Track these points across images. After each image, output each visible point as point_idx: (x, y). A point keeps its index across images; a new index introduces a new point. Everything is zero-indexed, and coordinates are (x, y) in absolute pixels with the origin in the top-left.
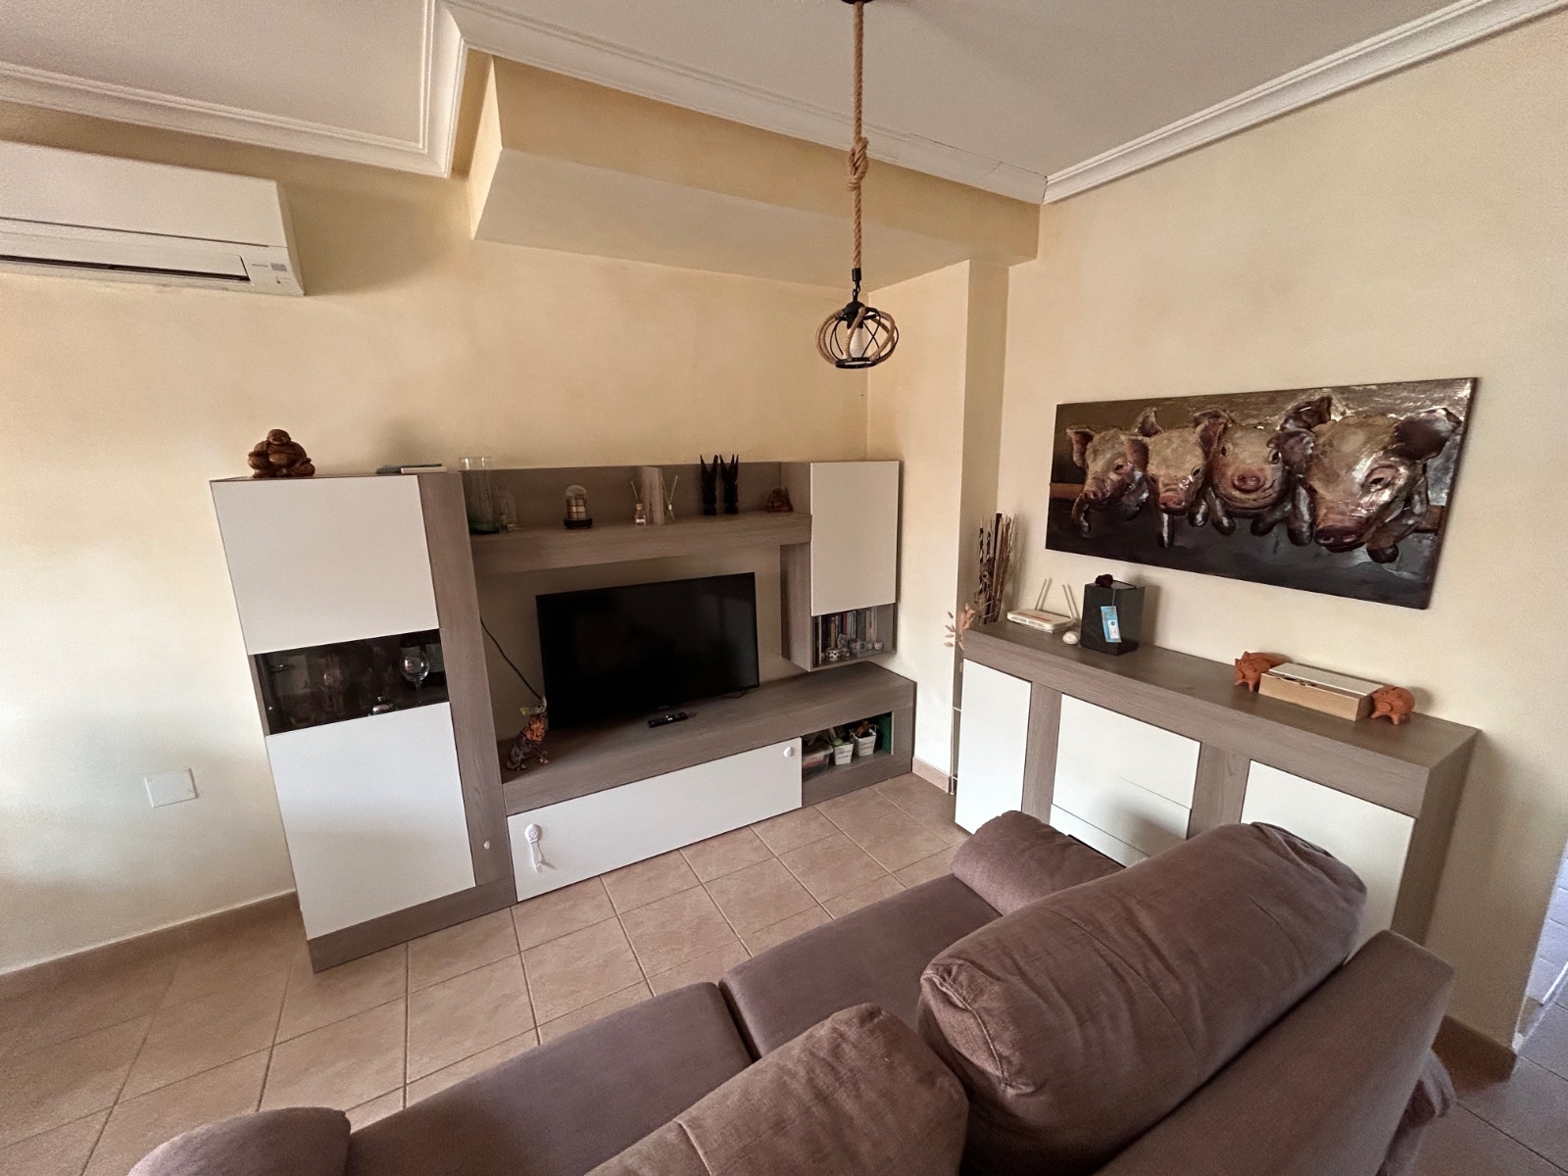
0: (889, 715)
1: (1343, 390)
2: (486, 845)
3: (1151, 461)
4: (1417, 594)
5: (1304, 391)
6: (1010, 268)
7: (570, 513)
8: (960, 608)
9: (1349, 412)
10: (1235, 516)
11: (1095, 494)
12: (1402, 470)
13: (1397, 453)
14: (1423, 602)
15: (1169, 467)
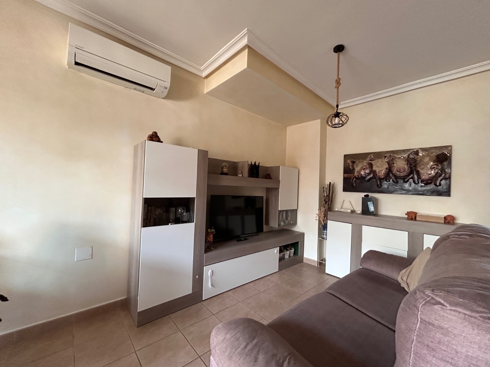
0: (298, 242)
1: (421, 149)
2: (197, 277)
3: (374, 166)
4: (447, 193)
5: (412, 149)
7: (222, 171)
8: (320, 209)
9: (424, 153)
10: (399, 178)
11: (358, 176)
12: (439, 165)
13: (437, 161)
14: (449, 195)
15: (379, 168)
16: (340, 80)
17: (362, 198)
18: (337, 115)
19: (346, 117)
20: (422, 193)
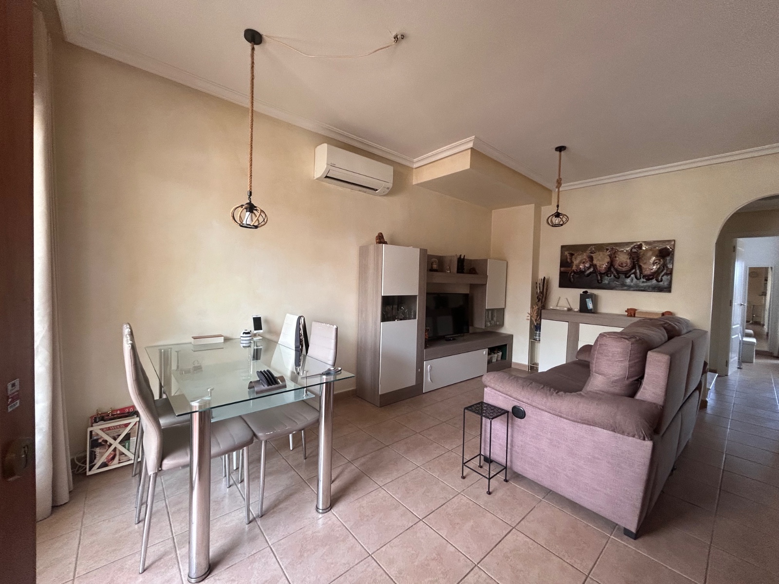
0: (506, 345)
1: (645, 242)
2: (419, 370)
3: (594, 260)
4: (668, 289)
5: (635, 242)
6: (542, 207)
7: (432, 267)
8: (532, 307)
9: (647, 247)
10: (620, 273)
11: (576, 270)
12: (662, 260)
13: (660, 256)
14: (670, 291)
15: (600, 261)
16: (561, 180)
17: (581, 294)
18: (558, 215)
19: (566, 217)
20: (643, 289)
